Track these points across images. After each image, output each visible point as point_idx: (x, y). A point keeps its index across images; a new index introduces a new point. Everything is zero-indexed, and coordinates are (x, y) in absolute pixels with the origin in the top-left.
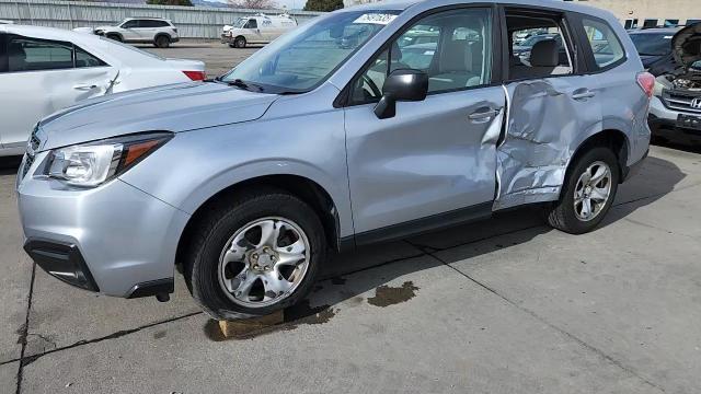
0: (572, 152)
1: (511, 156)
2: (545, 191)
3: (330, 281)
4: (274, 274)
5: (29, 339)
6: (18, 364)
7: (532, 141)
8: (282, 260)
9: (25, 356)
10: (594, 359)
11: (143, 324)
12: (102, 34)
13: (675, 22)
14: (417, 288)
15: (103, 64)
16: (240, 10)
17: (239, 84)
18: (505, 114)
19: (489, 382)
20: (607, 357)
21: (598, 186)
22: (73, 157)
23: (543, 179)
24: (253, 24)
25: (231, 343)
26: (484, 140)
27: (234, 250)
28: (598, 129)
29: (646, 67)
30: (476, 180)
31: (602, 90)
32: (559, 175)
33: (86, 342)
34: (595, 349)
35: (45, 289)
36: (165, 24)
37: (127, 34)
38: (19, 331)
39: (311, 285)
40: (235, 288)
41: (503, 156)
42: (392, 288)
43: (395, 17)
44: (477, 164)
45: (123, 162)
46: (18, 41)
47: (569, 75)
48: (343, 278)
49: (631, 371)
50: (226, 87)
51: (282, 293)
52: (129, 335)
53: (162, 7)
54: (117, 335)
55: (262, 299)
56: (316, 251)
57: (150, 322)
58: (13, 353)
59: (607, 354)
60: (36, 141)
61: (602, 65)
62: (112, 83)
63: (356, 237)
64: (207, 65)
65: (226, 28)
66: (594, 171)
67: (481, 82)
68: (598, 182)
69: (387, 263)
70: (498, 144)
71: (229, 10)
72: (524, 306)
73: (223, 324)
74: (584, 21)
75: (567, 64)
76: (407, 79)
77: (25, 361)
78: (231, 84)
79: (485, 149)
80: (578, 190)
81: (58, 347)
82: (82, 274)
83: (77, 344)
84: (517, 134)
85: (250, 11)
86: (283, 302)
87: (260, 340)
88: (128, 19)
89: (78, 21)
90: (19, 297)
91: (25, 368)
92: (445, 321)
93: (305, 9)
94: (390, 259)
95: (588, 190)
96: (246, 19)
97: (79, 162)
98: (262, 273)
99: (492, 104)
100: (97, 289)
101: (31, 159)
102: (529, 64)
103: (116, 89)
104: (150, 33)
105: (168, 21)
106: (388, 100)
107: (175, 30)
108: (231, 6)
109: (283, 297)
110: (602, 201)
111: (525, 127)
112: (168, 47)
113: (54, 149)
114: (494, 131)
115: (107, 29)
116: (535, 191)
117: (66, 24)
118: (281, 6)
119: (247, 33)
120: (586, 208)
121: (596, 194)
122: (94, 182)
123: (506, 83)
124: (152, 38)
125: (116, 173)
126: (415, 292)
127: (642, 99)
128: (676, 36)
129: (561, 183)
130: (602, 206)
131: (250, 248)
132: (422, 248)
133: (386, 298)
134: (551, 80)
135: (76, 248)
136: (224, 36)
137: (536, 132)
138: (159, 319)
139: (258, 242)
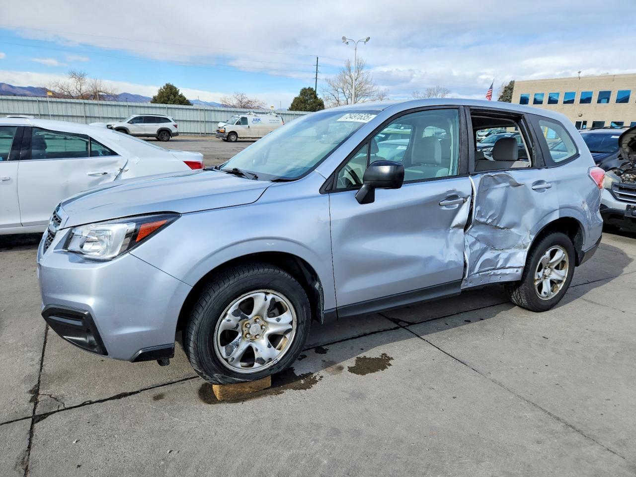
0: (533, 237)
1: (477, 240)
2: (508, 271)
3: (313, 350)
4: (264, 342)
5: (40, 398)
6: (30, 421)
7: (496, 227)
8: (271, 330)
9: (37, 414)
10: (558, 427)
11: (144, 386)
12: (111, 128)
13: (620, 124)
14: (392, 358)
15: (113, 153)
16: (233, 109)
17: (236, 173)
18: (472, 202)
19: (461, 447)
20: (571, 426)
21: (557, 268)
22: (90, 234)
23: (507, 260)
24: (244, 121)
25: (223, 406)
26: (454, 224)
27: (229, 319)
28: (555, 216)
29: (597, 162)
30: (446, 261)
31: (558, 182)
32: (520, 257)
33: (91, 403)
34: (558, 419)
35: (56, 353)
36: (167, 120)
37: (133, 128)
38: (31, 392)
39: (297, 353)
40: (228, 354)
41: (470, 239)
42: (370, 358)
43: (374, 116)
44: (448, 246)
45: (134, 239)
46: (41, 133)
47: (528, 168)
48: (325, 348)
49: (593, 440)
50: (225, 174)
51: (270, 360)
52: (130, 397)
53: (165, 105)
54: (119, 397)
55: (252, 365)
56: (302, 322)
57: (149, 385)
58: (26, 411)
59: (570, 423)
60: (57, 220)
61: (557, 161)
62: (121, 170)
63: (337, 310)
64: (205, 157)
65: (221, 125)
66: (553, 254)
67: (450, 174)
68: (556, 265)
69: (365, 335)
70: (466, 228)
71: (223, 109)
72: (492, 376)
73: (216, 388)
74: (540, 122)
75: (526, 159)
76: (386, 170)
77: (37, 419)
78: (229, 172)
79: (454, 233)
80: (539, 271)
81: (67, 406)
82: (92, 338)
83: (83, 404)
84: (482, 220)
85: (242, 110)
86: (271, 368)
87: (249, 404)
88: (135, 116)
89: (91, 117)
90: (33, 360)
91: (36, 425)
92: (419, 389)
93: (291, 109)
94: (367, 332)
95: (547, 271)
96: (238, 117)
97: (95, 238)
98: (252, 340)
99: (460, 192)
100: (105, 353)
101: (52, 236)
102: (491, 159)
103: (124, 176)
104: (153, 128)
105: (170, 118)
106: (367, 188)
107: (176, 126)
108: (225, 106)
109: (271, 364)
110: (560, 282)
111: (490, 214)
112: (168, 140)
113: (74, 227)
114: (462, 216)
115: (116, 124)
116: (499, 272)
117: (80, 120)
118: (268, 107)
119: (239, 129)
120: (546, 287)
121: (555, 275)
122: (108, 256)
123: (472, 175)
124: (155, 132)
125: (128, 249)
126: (391, 362)
127: (594, 191)
128: (622, 136)
129: (523, 264)
130: (560, 286)
131: (243, 318)
132: (396, 321)
133: (364, 367)
134: (512, 173)
135: (89, 315)
136: (218, 131)
137: (499, 219)
138: (159, 382)
139: (250, 313)
